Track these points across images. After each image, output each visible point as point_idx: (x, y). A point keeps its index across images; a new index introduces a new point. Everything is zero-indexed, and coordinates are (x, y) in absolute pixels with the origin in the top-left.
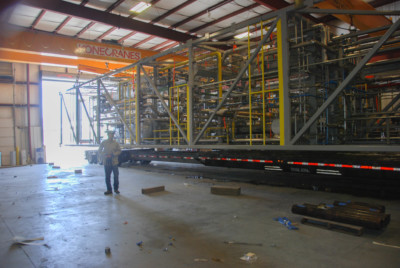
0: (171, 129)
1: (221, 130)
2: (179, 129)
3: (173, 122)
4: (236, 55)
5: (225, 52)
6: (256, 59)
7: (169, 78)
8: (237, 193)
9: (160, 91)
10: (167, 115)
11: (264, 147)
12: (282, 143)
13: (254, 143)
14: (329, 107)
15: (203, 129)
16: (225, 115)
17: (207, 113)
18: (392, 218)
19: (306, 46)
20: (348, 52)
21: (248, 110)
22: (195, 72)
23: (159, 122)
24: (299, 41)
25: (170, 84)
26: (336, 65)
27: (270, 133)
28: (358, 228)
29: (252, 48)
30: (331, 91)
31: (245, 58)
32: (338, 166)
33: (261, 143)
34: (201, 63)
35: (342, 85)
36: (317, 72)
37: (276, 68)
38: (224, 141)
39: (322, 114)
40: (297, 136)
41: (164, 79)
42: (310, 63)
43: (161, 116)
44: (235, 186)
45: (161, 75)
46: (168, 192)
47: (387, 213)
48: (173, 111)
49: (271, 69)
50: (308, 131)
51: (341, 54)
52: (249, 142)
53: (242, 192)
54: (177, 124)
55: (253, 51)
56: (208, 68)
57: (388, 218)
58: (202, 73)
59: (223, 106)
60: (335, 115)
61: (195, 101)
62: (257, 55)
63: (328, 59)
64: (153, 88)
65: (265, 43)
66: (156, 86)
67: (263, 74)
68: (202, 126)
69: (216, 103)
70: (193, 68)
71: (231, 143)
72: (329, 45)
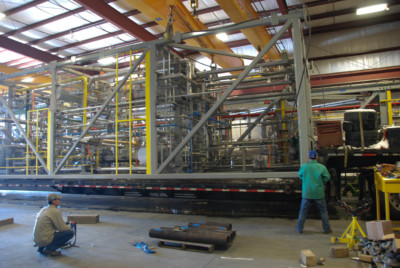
0: (27, 157)
1: (85, 159)
2: (38, 157)
3: (30, 149)
4: (103, 81)
5: (92, 77)
6: (124, 87)
7: (28, 101)
8: (96, 220)
9: (15, 113)
10: (24, 141)
11: (130, 176)
12: (149, 172)
13: (120, 172)
14: (193, 138)
15: (66, 157)
16: (90, 142)
17: (70, 140)
18: (238, 233)
19: (172, 79)
20: (210, 86)
21: (114, 138)
22: (58, 96)
23: (13, 149)
24: (167, 73)
25: (28, 107)
26: (200, 98)
27: (136, 162)
28: (209, 246)
29: (120, 75)
30: (195, 123)
31: (112, 85)
32: (193, 189)
33: (128, 172)
34: (64, 87)
35: (205, 117)
36: (181, 104)
37: (144, 98)
38: (87, 170)
39: (186, 144)
40: (164, 165)
41: (21, 101)
42: (173, 96)
43: (16, 142)
44: (93, 214)
45: (18, 96)
47: (233, 230)
48: (30, 137)
49: (139, 98)
50: (173, 160)
51: (204, 88)
52: (114, 172)
53: (100, 219)
54: (35, 151)
55: (121, 78)
56: (72, 93)
57: (234, 235)
58: (65, 97)
59: (87, 134)
60: (196, 142)
61: (57, 127)
62: (124, 82)
63: (193, 91)
64: (8, 111)
65: (133, 72)
66: (11, 108)
67: (130, 102)
68: (64, 154)
69: (80, 130)
70: (56, 92)
71: (95, 172)
72: (194, 79)
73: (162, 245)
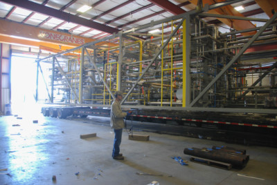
0: (104, 93)
1: (140, 96)
2: (110, 93)
3: (106, 89)
4: (152, 43)
5: (145, 41)
6: (167, 47)
7: (105, 58)
8: (147, 139)
9: (98, 66)
10: (102, 83)
11: (170, 108)
12: (184, 106)
13: (163, 105)
14: (216, 82)
15: (128, 94)
16: (144, 84)
17: (131, 84)
18: (251, 158)
19: (202, 39)
20: (230, 45)
21: (160, 82)
22: (124, 54)
23: (96, 88)
24: (198, 35)
25: (105, 62)
26: (222, 53)
27: (175, 99)
28: (228, 165)
29: (164, 39)
30: (218, 72)
31: (159, 46)
32: (216, 122)
33: (169, 105)
34: (127, 48)
35: (226, 67)
36: (208, 57)
37: (182, 53)
38: (141, 103)
39: (212, 87)
40: (195, 101)
41: (101, 58)
42: (202, 51)
43: (97, 84)
44: (145, 135)
45: (99, 55)
46: (98, 138)
47: (247, 154)
48: (106, 81)
49: (178, 54)
50: (202, 98)
51: (225, 45)
52: (160, 105)
53: (150, 139)
54: (109, 90)
55: (165, 41)
56: (133, 52)
57: (248, 158)
58: (128, 55)
59: (142, 78)
60: (219, 86)
61: (123, 74)
62: (167, 43)
63: (218, 48)
64: (93, 64)
65: (173, 36)
66: (95, 63)
67: (172, 57)
68: (127, 92)
69: (137, 77)
70: (122, 51)
71: (147, 105)
72: (218, 39)
73: (193, 160)
